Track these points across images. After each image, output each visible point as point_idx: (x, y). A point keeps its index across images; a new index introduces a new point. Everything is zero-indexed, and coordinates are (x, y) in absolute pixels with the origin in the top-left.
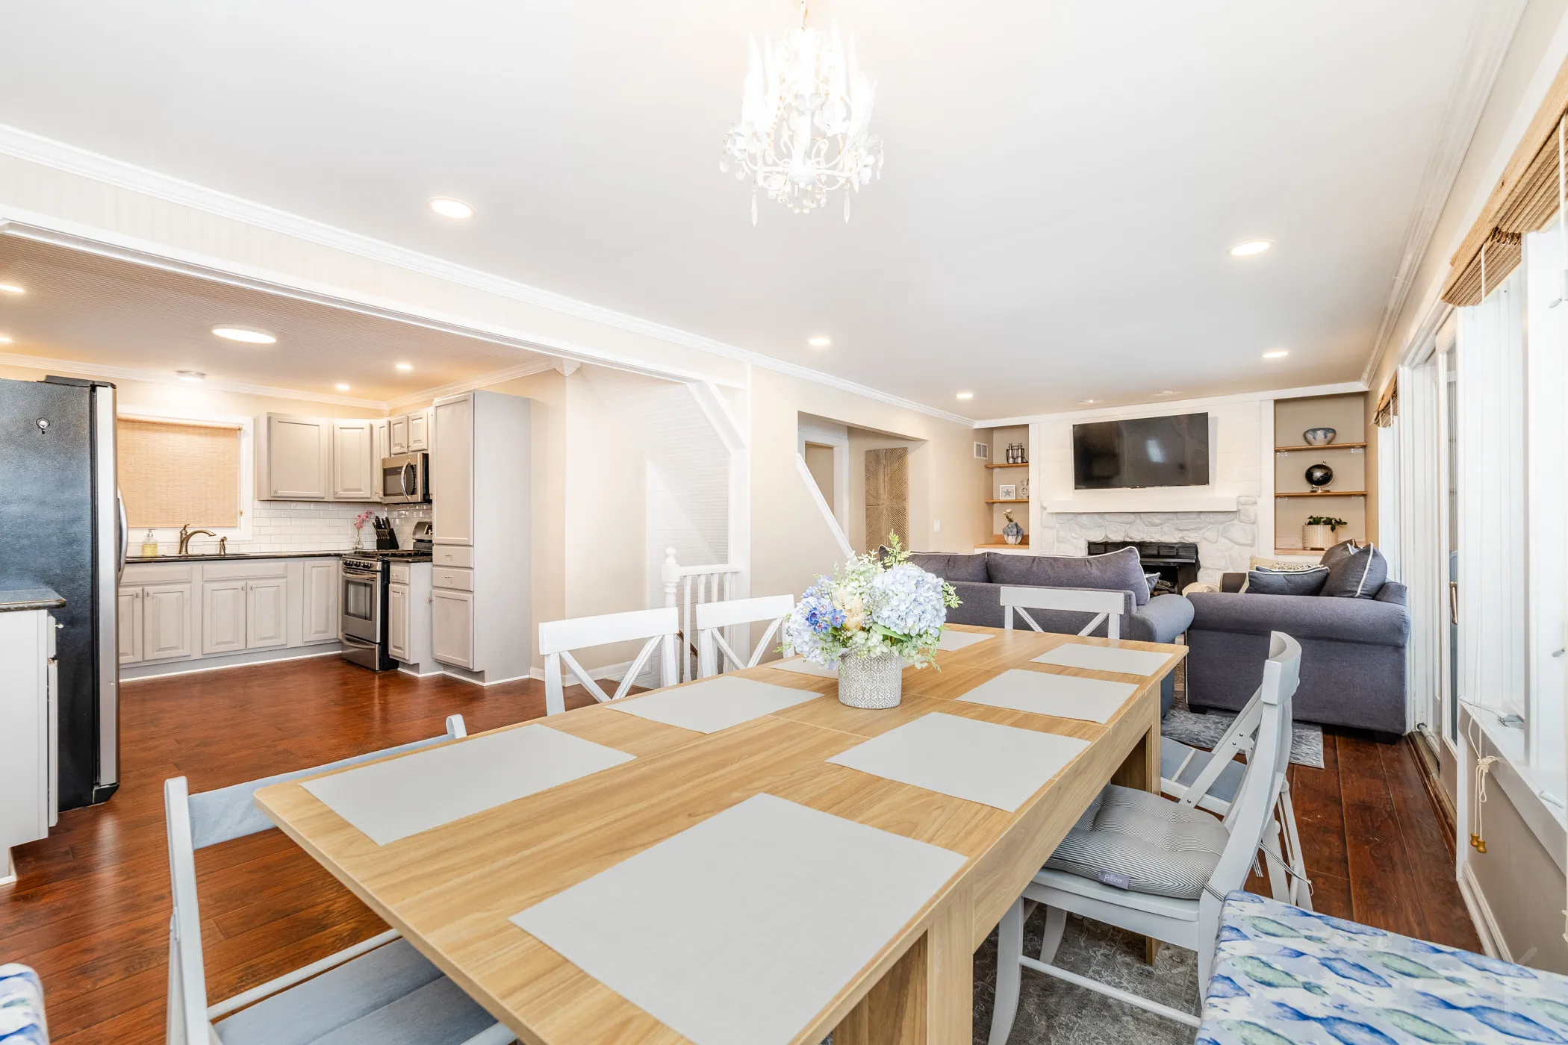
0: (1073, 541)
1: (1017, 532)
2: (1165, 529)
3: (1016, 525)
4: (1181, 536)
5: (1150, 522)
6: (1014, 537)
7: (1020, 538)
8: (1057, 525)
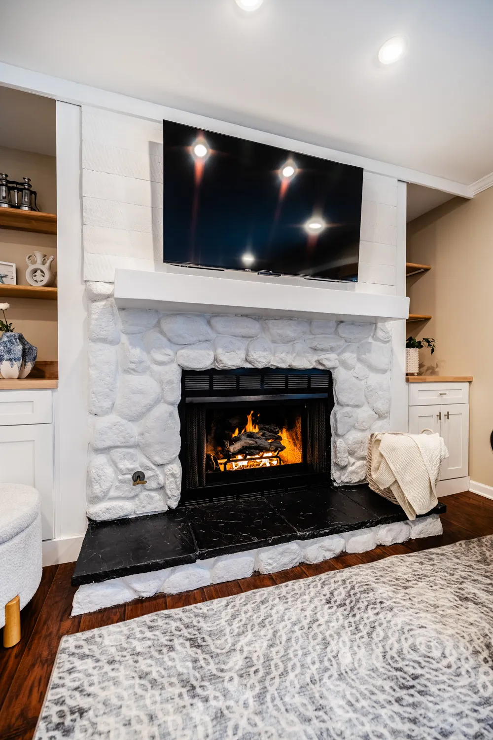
0: (156, 368)
1: (24, 354)
2: (299, 346)
3: (21, 338)
4: (316, 358)
5: (280, 335)
6: (17, 365)
7: (29, 367)
8: (124, 338)
